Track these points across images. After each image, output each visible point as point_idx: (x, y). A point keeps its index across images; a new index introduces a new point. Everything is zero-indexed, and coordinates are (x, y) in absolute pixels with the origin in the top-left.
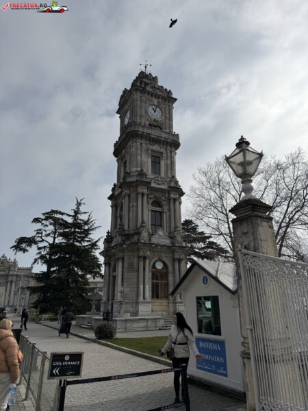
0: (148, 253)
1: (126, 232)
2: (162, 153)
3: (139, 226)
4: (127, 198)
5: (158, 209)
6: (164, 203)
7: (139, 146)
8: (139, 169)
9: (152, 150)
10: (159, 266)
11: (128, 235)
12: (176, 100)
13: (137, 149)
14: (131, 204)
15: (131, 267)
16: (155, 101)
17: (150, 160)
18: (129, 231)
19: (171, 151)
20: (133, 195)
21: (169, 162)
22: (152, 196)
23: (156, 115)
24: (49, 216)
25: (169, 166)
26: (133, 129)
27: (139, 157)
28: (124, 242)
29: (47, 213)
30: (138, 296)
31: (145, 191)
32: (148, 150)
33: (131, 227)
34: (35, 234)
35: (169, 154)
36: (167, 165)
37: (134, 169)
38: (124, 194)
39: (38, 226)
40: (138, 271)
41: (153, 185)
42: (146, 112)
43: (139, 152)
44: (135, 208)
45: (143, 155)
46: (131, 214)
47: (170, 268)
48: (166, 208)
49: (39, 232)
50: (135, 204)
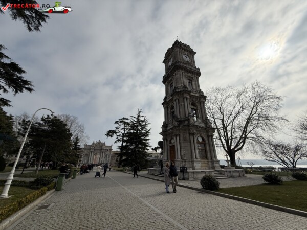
0: (195, 131)
1: (179, 120)
2: (193, 78)
3: (187, 116)
4: (177, 101)
5: (195, 108)
6: (197, 104)
8: (183, 85)
9: (188, 76)
10: (200, 140)
11: (181, 121)
12: (195, 53)
13: (180, 75)
14: (180, 104)
15: (185, 140)
16: (186, 53)
19: (197, 77)
20: (181, 99)
22: (191, 100)
23: (187, 59)
24: (122, 121)
26: (178, 64)
27: (182, 79)
28: (179, 125)
29: (121, 119)
30: (192, 157)
31: (188, 96)
32: (186, 76)
33: (182, 117)
34: (115, 129)
35: (196, 79)
36: (196, 84)
37: (180, 85)
38: (174, 99)
39: (117, 125)
40: (190, 142)
41: (192, 93)
42: (182, 57)
43: (181, 76)
44: (183, 106)
45: (184, 78)
46: (181, 109)
47: (207, 141)
48: (199, 107)
49: (117, 128)
50: (183, 104)
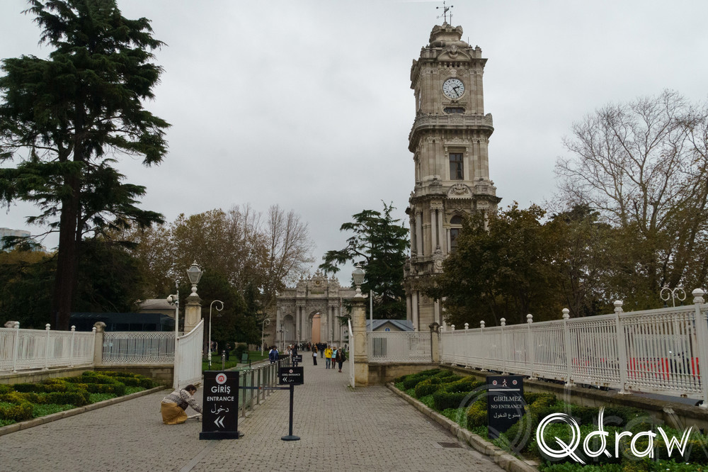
1: (420, 261)
2: (465, 148)
3: (433, 252)
7: (431, 145)
8: (432, 177)
9: (449, 148)
11: (421, 264)
13: (429, 149)
14: (424, 225)
15: (426, 300)
16: (454, 72)
17: (447, 162)
18: (423, 258)
19: (478, 142)
20: (426, 213)
21: (476, 158)
22: (451, 211)
25: (476, 164)
27: (431, 161)
31: (440, 206)
32: (444, 148)
33: (425, 255)
35: (476, 146)
38: (416, 211)
41: (451, 196)
42: (441, 92)
43: (431, 153)
44: (428, 230)
45: (437, 156)
46: (424, 237)
50: (428, 224)
